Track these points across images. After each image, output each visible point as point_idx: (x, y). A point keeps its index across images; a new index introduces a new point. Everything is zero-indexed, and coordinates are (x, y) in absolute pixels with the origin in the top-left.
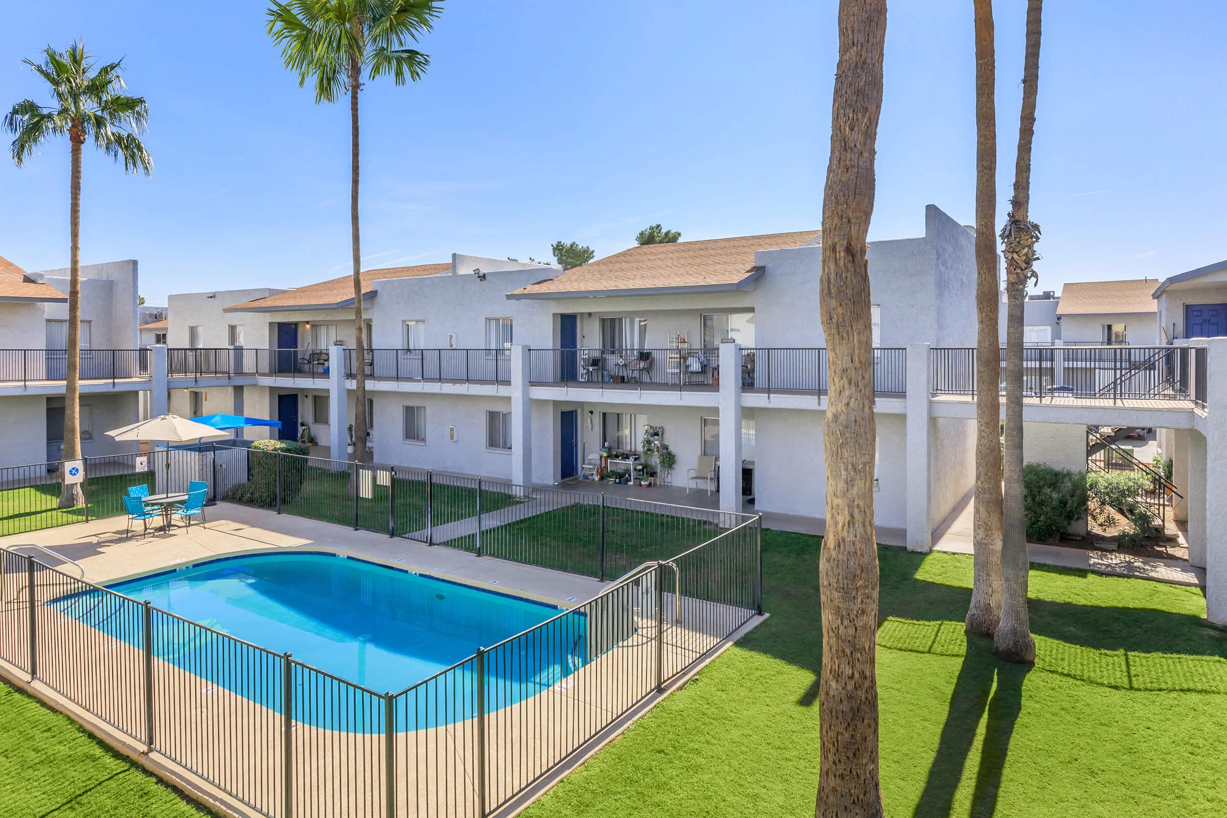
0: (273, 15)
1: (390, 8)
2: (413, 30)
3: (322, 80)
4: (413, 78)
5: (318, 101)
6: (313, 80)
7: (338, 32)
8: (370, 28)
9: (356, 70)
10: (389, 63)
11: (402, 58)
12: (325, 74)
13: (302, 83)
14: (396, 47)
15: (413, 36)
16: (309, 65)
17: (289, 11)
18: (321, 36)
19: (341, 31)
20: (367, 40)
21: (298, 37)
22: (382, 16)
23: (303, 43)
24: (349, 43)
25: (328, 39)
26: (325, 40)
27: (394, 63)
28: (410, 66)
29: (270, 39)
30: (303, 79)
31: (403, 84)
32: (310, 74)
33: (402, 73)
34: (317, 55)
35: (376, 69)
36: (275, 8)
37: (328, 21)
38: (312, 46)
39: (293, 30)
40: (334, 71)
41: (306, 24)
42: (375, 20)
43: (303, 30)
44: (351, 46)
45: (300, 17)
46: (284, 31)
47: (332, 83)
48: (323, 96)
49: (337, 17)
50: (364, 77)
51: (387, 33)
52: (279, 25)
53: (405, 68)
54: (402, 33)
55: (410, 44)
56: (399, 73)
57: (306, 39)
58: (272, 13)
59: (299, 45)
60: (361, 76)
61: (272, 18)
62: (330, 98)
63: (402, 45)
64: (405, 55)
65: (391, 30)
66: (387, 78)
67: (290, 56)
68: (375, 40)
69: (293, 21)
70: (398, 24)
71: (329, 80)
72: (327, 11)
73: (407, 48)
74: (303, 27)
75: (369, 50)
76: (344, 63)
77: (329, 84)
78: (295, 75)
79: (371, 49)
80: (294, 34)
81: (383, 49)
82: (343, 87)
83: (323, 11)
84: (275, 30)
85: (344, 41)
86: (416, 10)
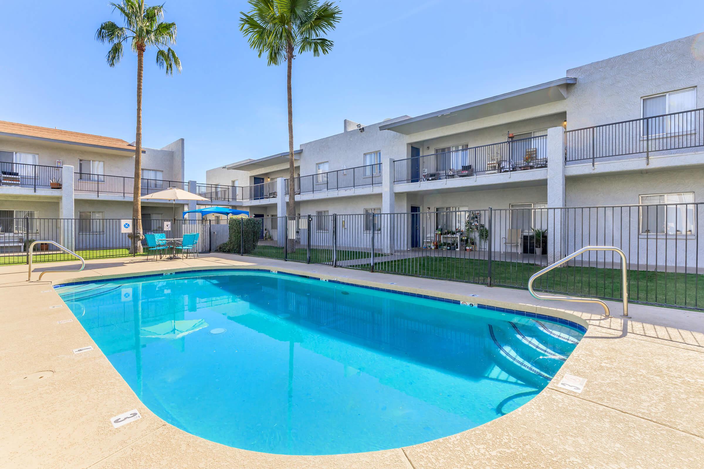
0: (243, 21)
1: (311, 17)
2: (324, 29)
3: (271, 54)
4: (324, 53)
5: (269, 64)
6: (266, 54)
7: (281, 29)
8: (299, 28)
9: (291, 49)
10: (310, 45)
11: (318, 43)
12: (273, 51)
13: (260, 55)
14: (314, 37)
15: (324, 32)
16: (264, 46)
17: (252, 19)
18: (271, 32)
19: (282, 29)
20: (298, 34)
21: (258, 32)
22: (306, 22)
23: (260, 35)
24: (287, 35)
25: (275, 33)
26: (273, 33)
27: (313, 46)
28: (322, 47)
29: (242, 33)
30: (260, 53)
31: (318, 56)
32: (265, 51)
33: (318, 50)
34: (268, 41)
35: (303, 48)
36: (244, 17)
37: (275, 24)
38: (266, 37)
39: (255, 28)
40: (279, 49)
41: (262, 25)
42: (302, 23)
43: (261, 29)
44: (288, 36)
45: (258, 22)
46: (250, 29)
47: (277, 55)
48: (272, 62)
49: (280, 22)
50: (296, 52)
51: (309, 30)
52: (247, 26)
53: (319, 48)
54: (317, 30)
55: (322, 35)
56: (316, 50)
57: (262, 33)
58: (242, 20)
59: (258, 36)
60: (294, 52)
61: (243, 22)
62: (276, 62)
63: (318, 36)
64: (319, 41)
65: (311, 29)
66: (309, 53)
67: (253, 42)
68: (302, 34)
69: (254, 24)
70: (316, 25)
71: (275, 54)
72: (275, 19)
73: (321, 38)
74: (261, 27)
75: (298, 39)
76: (284, 45)
77: (276, 56)
78: (256, 52)
79: (299, 38)
80: (255, 30)
81: (307, 38)
82: (284, 58)
83: (272, 19)
84: (244, 28)
85: (284, 34)
86: (325, 19)
